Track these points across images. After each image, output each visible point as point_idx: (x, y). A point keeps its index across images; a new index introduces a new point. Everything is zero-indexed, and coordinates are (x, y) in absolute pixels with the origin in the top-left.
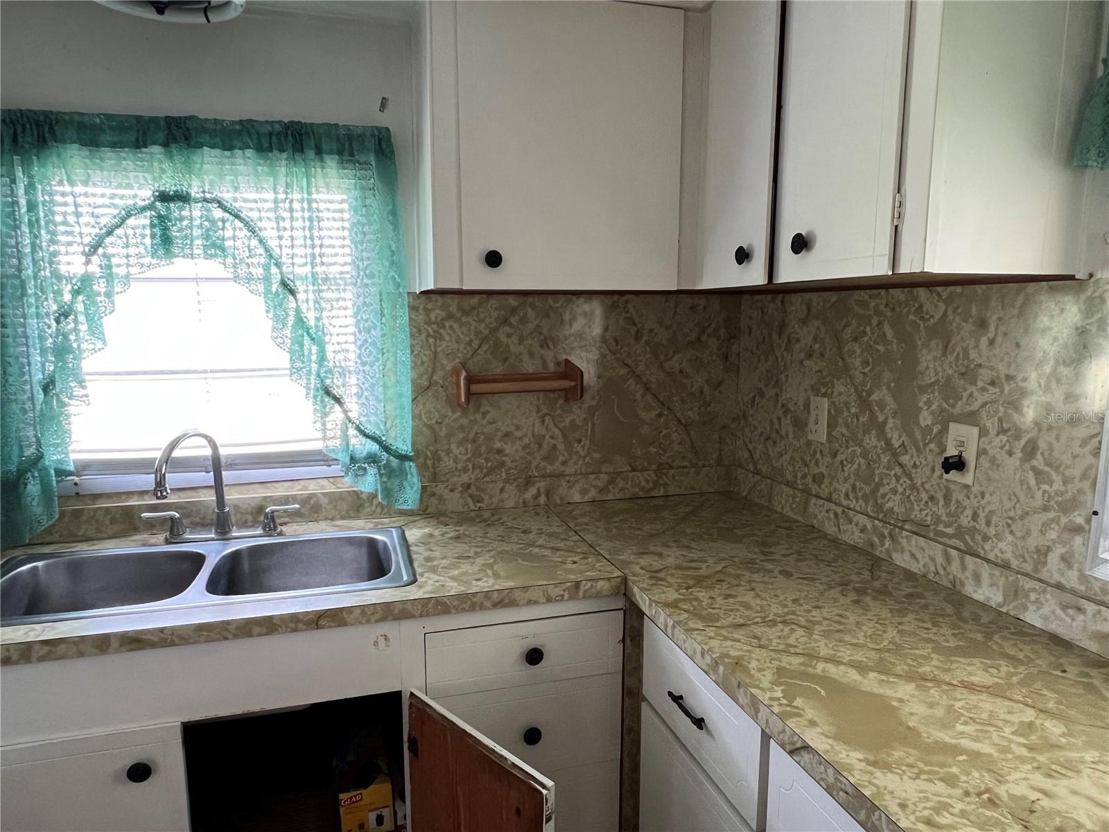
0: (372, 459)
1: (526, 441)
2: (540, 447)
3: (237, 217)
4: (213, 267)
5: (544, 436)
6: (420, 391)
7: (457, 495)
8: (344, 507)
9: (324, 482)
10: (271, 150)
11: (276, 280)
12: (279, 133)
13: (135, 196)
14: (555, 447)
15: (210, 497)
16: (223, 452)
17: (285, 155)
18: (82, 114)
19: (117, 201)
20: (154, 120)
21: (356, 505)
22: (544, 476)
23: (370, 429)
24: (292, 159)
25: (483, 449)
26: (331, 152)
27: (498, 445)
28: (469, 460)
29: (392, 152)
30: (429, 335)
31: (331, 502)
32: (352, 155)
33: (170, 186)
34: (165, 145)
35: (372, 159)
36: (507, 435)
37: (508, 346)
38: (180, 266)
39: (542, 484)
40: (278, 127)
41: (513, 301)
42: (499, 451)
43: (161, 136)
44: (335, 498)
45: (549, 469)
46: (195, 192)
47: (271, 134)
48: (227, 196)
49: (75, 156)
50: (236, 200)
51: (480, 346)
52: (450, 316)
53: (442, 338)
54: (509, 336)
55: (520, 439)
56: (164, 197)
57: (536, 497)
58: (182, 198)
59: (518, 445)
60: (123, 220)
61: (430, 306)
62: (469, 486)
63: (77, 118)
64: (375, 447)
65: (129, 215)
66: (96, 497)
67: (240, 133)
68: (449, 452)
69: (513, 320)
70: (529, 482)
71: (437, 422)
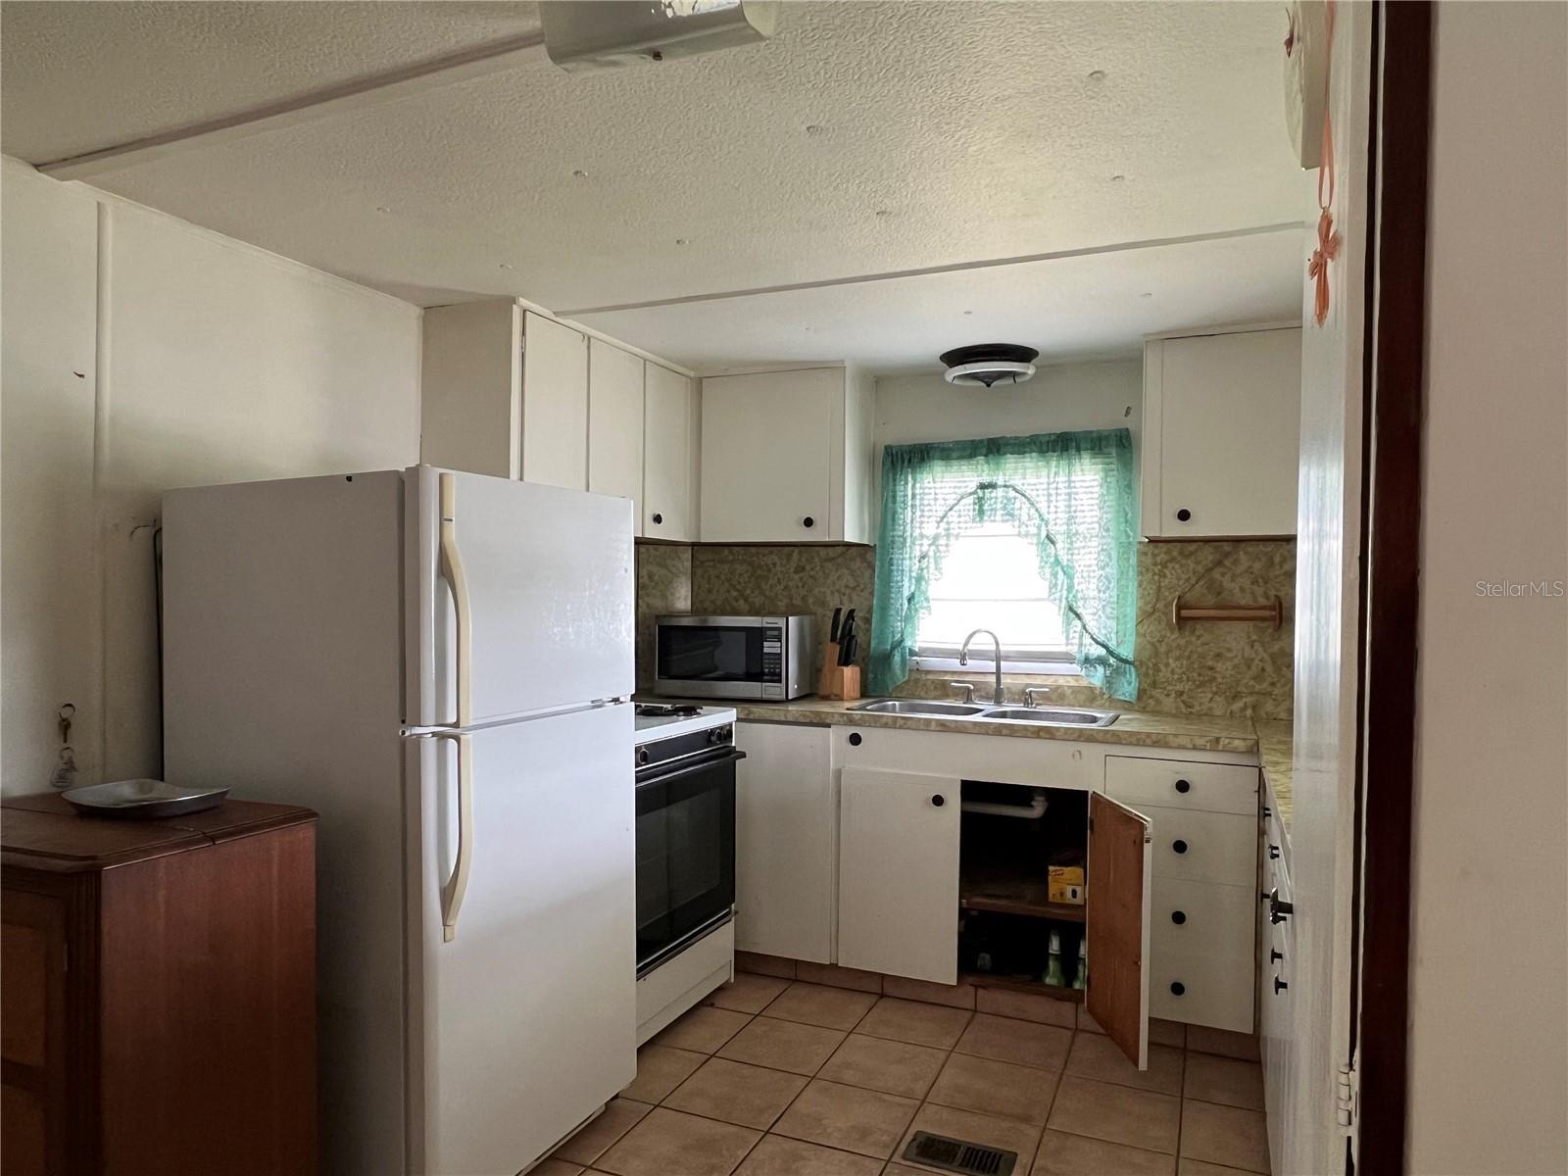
0: (1101, 661)
1: (1236, 661)
2: (1249, 667)
3: (1023, 495)
4: (1008, 528)
5: (1253, 660)
6: (1145, 616)
7: (1171, 699)
8: (1082, 697)
9: (1069, 678)
10: (1048, 451)
11: (1044, 534)
12: (1054, 441)
13: (967, 487)
14: (1263, 670)
15: (992, 679)
16: (1002, 648)
17: (1056, 454)
18: (943, 443)
19: (957, 490)
20: (981, 441)
21: (1091, 696)
22: (1251, 693)
23: (1101, 639)
24: (1060, 457)
25: (1196, 666)
26: (1087, 449)
27: (1210, 663)
28: (1184, 673)
29: (1130, 444)
30: (1155, 574)
31: (1073, 692)
32: (1100, 449)
33: (986, 479)
34: (986, 456)
35: (1114, 451)
36: (1219, 655)
37: (1221, 582)
38: (988, 527)
39: (1249, 700)
40: (1053, 437)
41: (1227, 547)
42: (1211, 668)
43: (984, 451)
46: (1000, 482)
47: (1048, 442)
48: (1017, 482)
49: (938, 467)
50: (1023, 485)
51: (1197, 583)
53: (1165, 576)
56: (983, 487)
57: (1245, 708)
58: (992, 486)
59: (1229, 664)
60: (959, 501)
61: (1156, 552)
62: (1181, 693)
63: (941, 446)
64: (1103, 652)
65: (962, 498)
66: (928, 672)
67: (1029, 443)
68: (1167, 665)
69: (1227, 563)
70: (1236, 696)
71: (1158, 641)
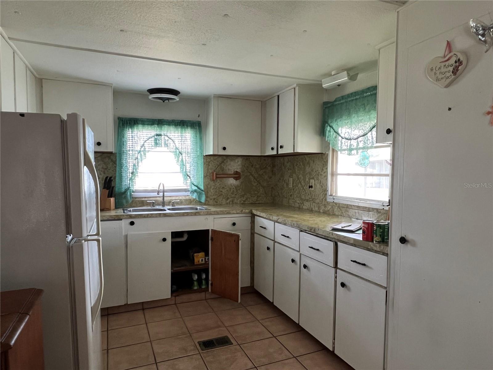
0: (195, 191)
1: (227, 189)
2: (230, 190)
3: (170, 139)
4: (165, 149)
5: (231, 188)
6: (205, 177)
7: (212, 201)
9: (183, 197)
10: (177, 125)
11: (178, 152)
12: (179, 122)
13: (151, 135)
14: (234, 191)
15: (161, 199)
16: (165, 188)
17: (180, 126)
18: (142, 119)
19: (147, 135)
20: (156, 120)
21: (190, 202)
22: (231, 197)
23: (196, 184)
24: (182, 128)
25: (218, 191)
26: (189, 126)
27: (221, 190)
28: (214, 193)
29: (201, 126)
30: (207, 165)
31: (185, 201)
32: (193, 126)
33: (158, 133)
34: (158, 124)
35: (198, 128)
36: (223, 188)
37: (223, 167)
38: (158, 149)
39: (231, 199)
40: (179, 121)
41: (225, 158)
42: (221, 191)
43: (157, 123)
44: (186, 200)
45: (233, 196)
46: (162, 134)
47: (177, 123)
48: (168, 134)
49: (140, 127)
50: (170, 135)
51: (217, 167)
52: (211, 161)
53: (209, 165)
54: (224, 165)
55: (226, 188)
56: (157, 135)
57: (230, 202)
58: (160, 135)
59: (225, 190)
60: (148, 139)
61: (207, 158)
62: (215, 199)
63: (141, 119)
64: (196, 188)
65: (150, 138)
66: (136, 198)
67: (172, 122)
68: (210, 191)
69: (225, 162)
70: (228, 199)
71: (208, 184)
